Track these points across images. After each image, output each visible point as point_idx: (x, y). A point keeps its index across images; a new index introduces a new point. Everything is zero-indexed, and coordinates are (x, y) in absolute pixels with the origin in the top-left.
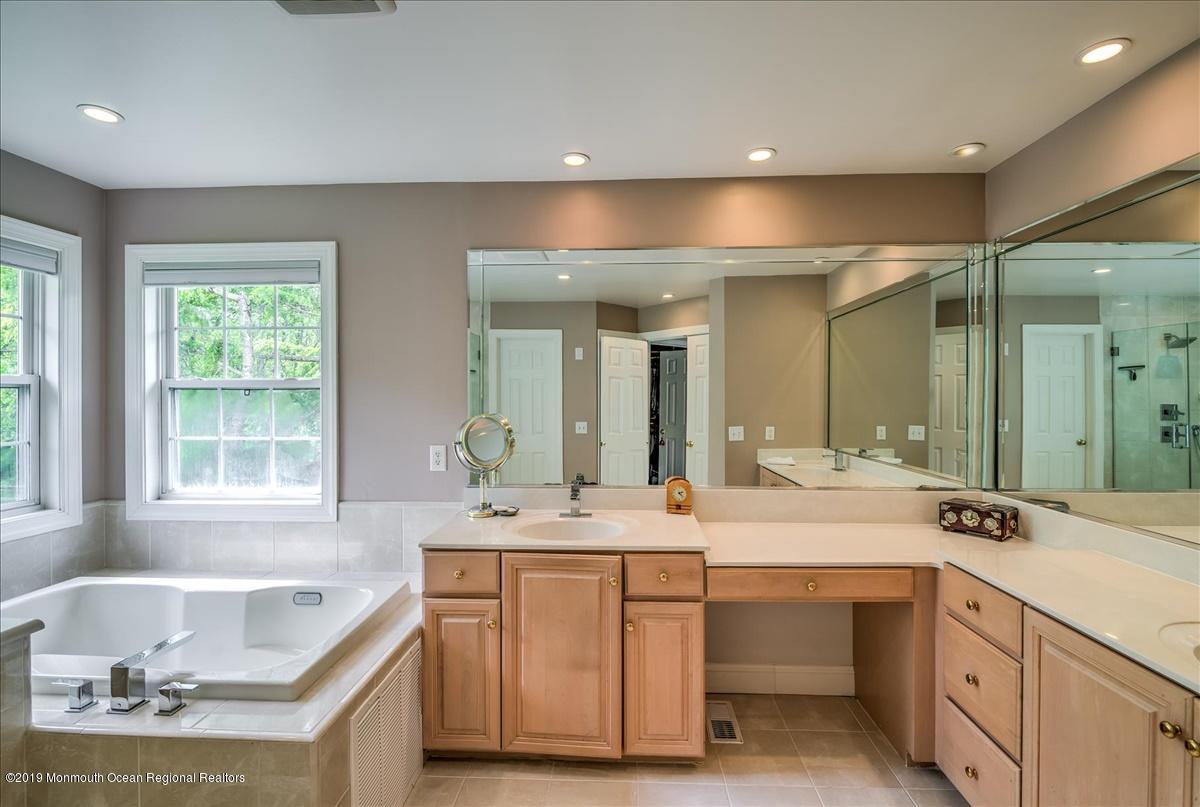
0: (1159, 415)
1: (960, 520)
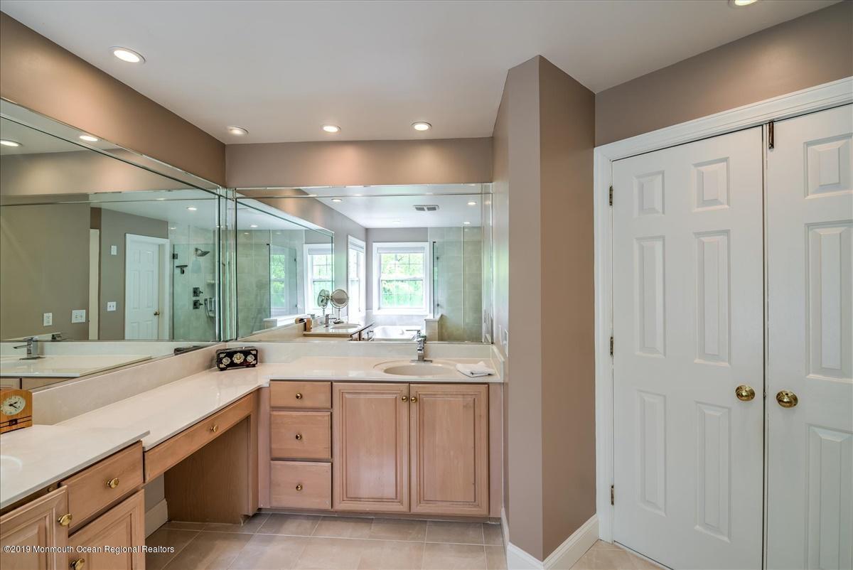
0: (192, 294)
1: (232, 362)
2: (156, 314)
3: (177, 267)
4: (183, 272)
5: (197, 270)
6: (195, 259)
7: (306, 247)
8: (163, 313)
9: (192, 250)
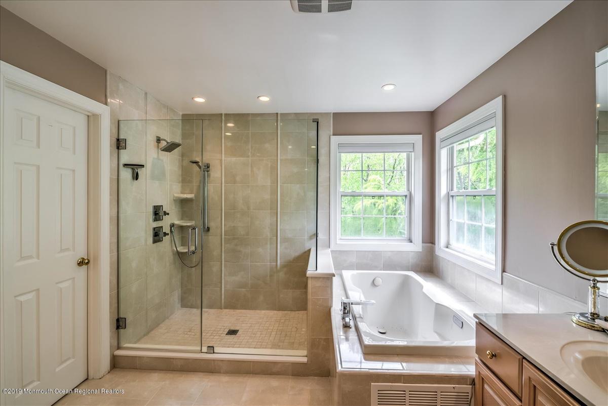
0: (151, 217)
2: (82, 263)
3: (125, 165)
4: (136, 177)
5: (159, 176)
6: (155, 156)
7: (335, 140)
8: (96, 258)
9: (151, 139)
